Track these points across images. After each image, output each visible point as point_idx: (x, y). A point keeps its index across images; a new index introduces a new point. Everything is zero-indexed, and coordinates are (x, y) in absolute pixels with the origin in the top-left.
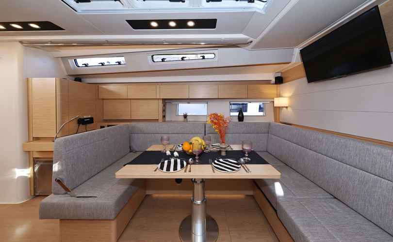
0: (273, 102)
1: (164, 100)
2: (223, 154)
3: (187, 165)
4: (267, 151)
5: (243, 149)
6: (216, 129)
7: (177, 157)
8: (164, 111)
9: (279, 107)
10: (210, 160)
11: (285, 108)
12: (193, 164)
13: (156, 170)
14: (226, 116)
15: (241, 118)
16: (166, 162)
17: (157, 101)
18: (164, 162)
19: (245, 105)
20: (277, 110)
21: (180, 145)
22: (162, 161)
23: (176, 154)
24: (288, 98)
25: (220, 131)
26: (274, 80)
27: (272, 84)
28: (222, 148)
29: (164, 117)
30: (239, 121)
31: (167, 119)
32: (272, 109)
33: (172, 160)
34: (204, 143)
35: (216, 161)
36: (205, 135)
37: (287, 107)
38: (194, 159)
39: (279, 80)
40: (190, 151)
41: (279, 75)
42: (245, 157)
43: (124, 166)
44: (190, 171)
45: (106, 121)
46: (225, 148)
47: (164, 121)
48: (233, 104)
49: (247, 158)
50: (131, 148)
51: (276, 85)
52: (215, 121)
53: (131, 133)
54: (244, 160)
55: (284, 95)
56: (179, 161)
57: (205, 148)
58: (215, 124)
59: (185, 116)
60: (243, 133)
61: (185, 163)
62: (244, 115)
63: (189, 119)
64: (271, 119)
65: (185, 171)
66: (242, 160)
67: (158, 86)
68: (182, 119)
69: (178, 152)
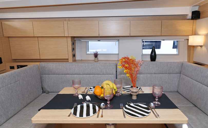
0: (188, 40)
1: (73, 38)
2: (134, 98)
3: (99, 110)
4: (178, 92)
5: (153, 92)
6: (127, 73)
7: (89, 101)
8: (73, 49)
9: (194, 47)
10: (121, 105)
11: (200, 47)
12: (105, 108)
13: (69, 116)
14: (138, 59)
15: (153, 57)
16: (79, 107)
17: (65, 39)
18: (77, 107)
19: (158, 43)
20: (192, 48)
21: (92, 88)
22: (74, 106)
23: (88, 98)
24: (204, 36)
25: (131, 75)
26: (190, 15)
27: (188, 19)
28: (133, 92)
29: (74, 56)
30: (151, 61)
31: (78, 58)
32: (186, 48)
33: (85, 105)
34: (115, 87)
35: (127, 106)
36: (117, 78)
37: (201, 46)
38: (106, 104)
39: (196, 15)
40: (102, 95)
41: (196, 9)
42: (155, 101)
43: (39, 110)
44: (102, 116)
45: (15, 60)
46: (136, 92)
47: (75, 61)
48: (146, 42)
49: (157, 103)
50: (44, 89)
51: (192, 21)
52: (127, 65)
53: (41, 74)
54: (154, 104)
55: (200, 33)
56: (91, 105)
57: (116, 92)
58: (126, 68)
59: (96, 55)
60: (155, 74)
61: (97, 108)
62: (157, 53)
63: (99, 57)
64: (184, 59)
65: (98, 117)
66: (152, 104)
67: (66, 22)
68: (93, 58)
69: (90, 95)
